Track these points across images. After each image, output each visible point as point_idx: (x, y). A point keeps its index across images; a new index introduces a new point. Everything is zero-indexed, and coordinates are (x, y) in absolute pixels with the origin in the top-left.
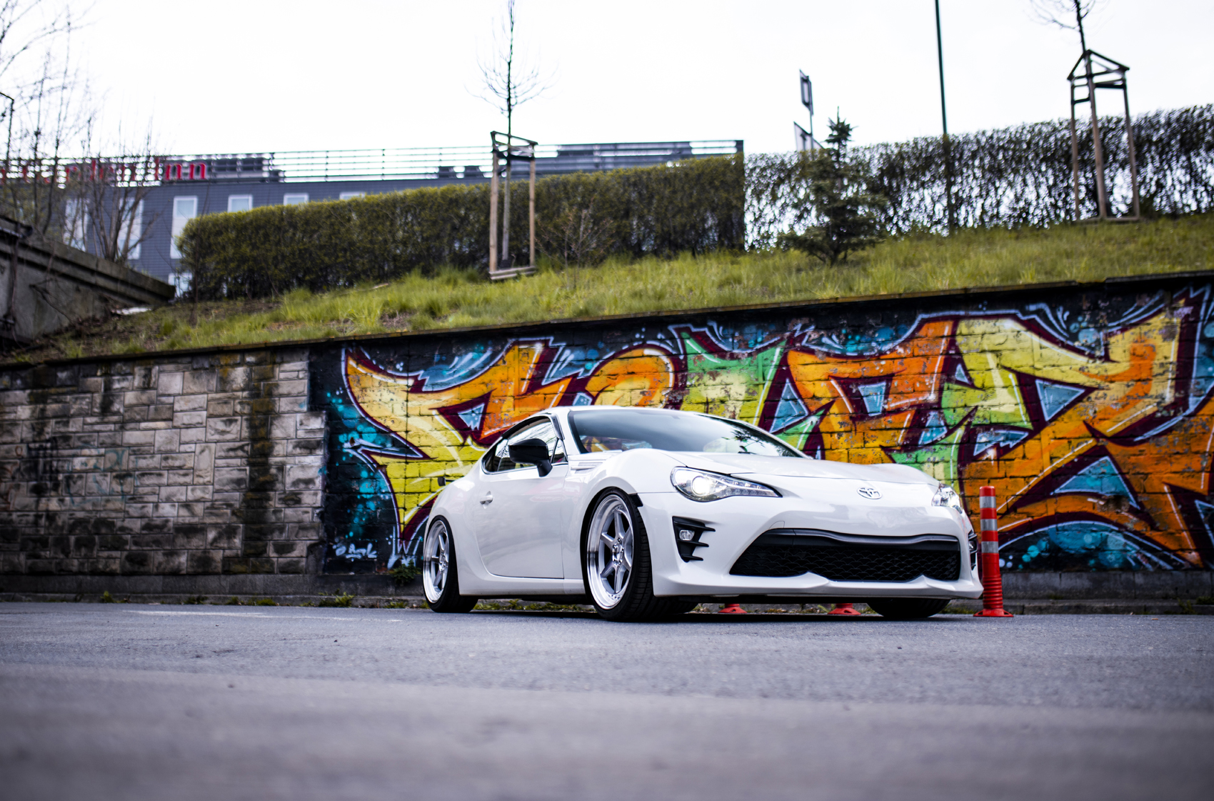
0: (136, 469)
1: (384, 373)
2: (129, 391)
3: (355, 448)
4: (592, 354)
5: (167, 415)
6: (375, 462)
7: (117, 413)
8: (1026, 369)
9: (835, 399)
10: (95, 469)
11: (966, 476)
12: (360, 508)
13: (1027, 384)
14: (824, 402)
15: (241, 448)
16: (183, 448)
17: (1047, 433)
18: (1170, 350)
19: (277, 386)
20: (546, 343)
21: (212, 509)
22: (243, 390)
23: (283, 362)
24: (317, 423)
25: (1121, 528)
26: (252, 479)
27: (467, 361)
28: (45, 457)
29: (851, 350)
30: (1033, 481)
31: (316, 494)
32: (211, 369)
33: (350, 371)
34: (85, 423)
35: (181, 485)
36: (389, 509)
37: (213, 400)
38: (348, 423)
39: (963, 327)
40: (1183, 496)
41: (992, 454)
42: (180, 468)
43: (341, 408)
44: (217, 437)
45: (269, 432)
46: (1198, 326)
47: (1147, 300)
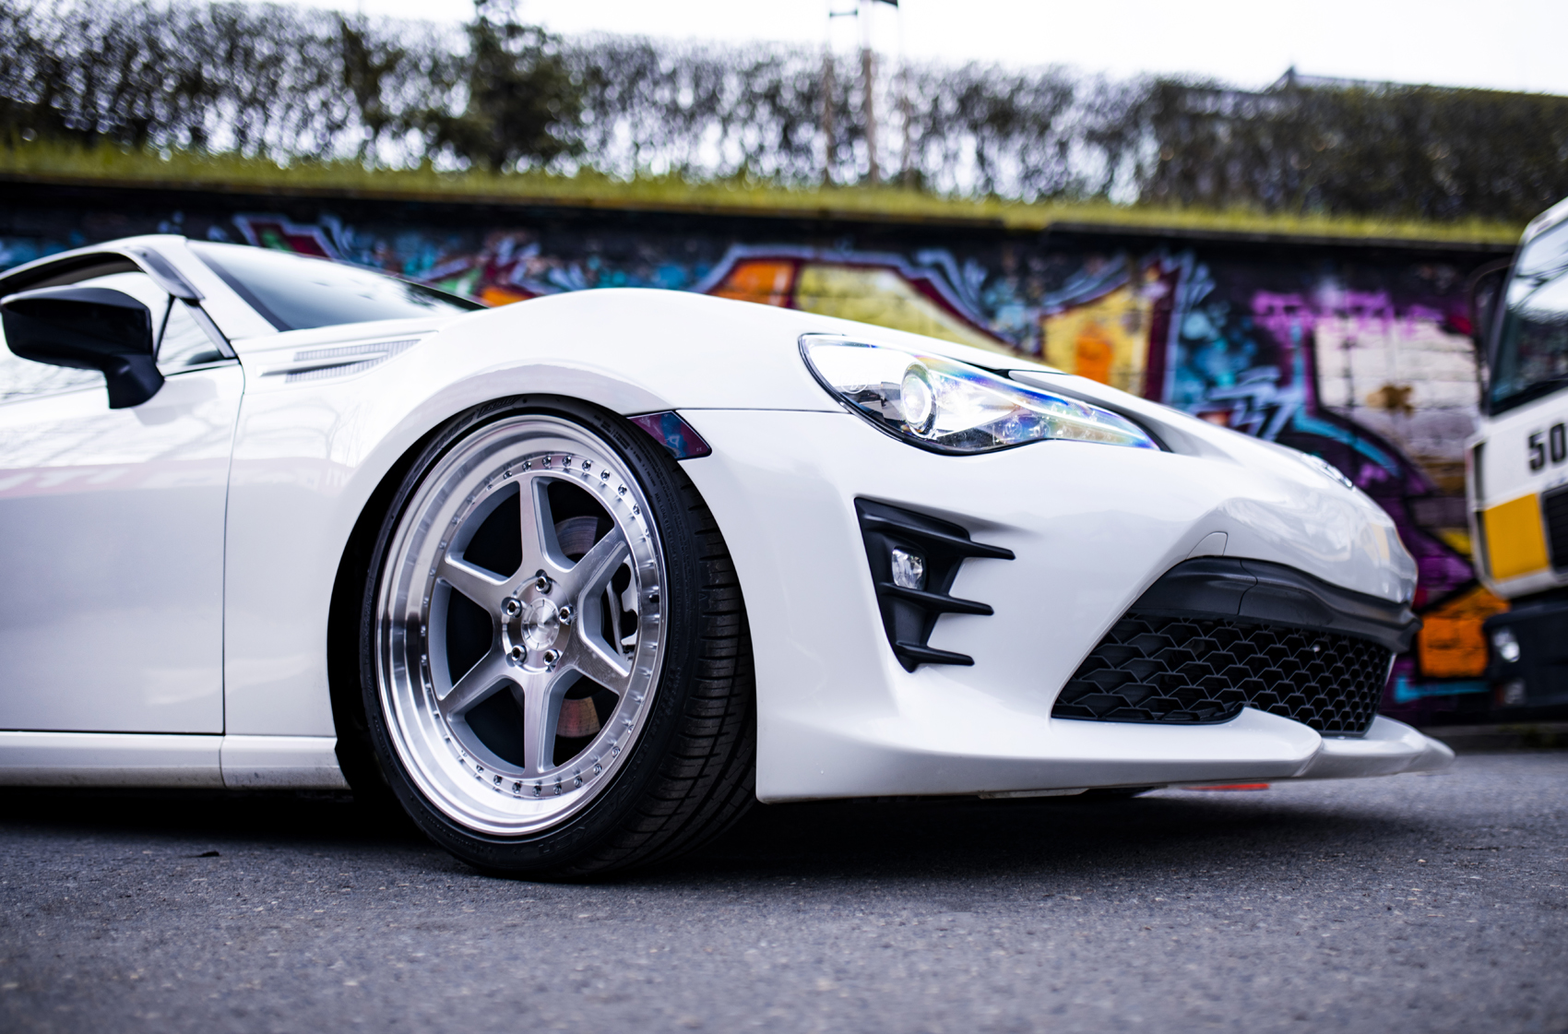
18: (1133, 352)
39: (809, 279)
46: (1176, 318)
47: (1102, 268)
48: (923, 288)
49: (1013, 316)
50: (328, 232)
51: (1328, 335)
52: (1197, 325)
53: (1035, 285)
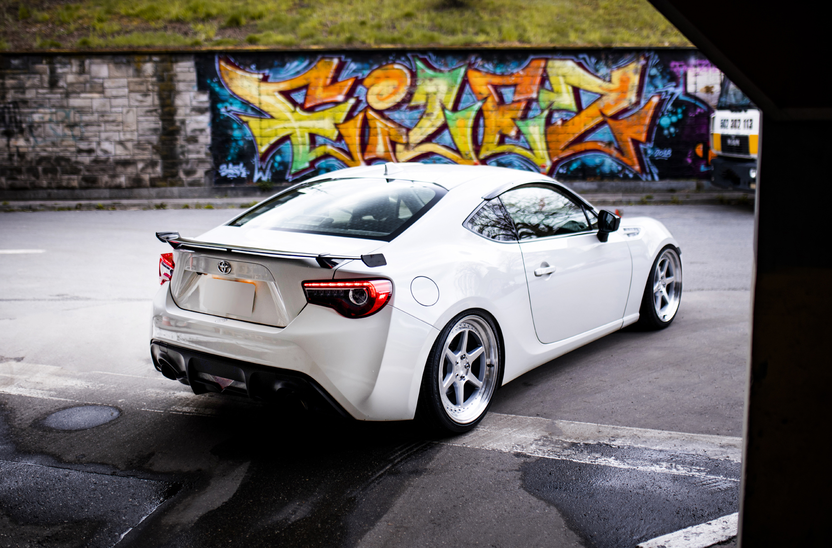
0: (81, 122)
1: (244, 70)
2: (69, 74)
3: (229, 112)
4: (366, 66)
5: (100, 89)
6: (241, 120)
7: (62, 87)
8: (576, 84)
9: (490, 94)
10: (50, 121)
11: (548, 132)
12: (234, 144)
13: (576, 91)
14: (485, 96)
15: (156, 110)
16: (114, 110)
17: (583, 114)
18: (635, 79)
19: (175, 75)
20: (340, 59)
21: (139, 145)
22: (152, 77)
23: (177, 62)
24: (204, 98)
25: (610, 155)
26: (164, 128)
27: (294, 66)
28: (9, 113)
29: (498, 71)
30: (577, 135)
31: (207, 138)
32: (128, 63)
33: (222, 68)
34: (37, 93)
35: (115, 131)
36: (252, 145)
37: (132, 82)
38: (223, 98)
39: (550, 63)
40: (636, 142)
41: (559, 122)
42: (113, 121)
43: (217, 89)
44: (137, 104)
45: (173, 102)
46: (648, 70)
47: (628, 57)
48: (580, 65)
49: (603, 71)
50: (430, 57)
51: (691, 73)
52: (654, 71)
53: (610, 62)
